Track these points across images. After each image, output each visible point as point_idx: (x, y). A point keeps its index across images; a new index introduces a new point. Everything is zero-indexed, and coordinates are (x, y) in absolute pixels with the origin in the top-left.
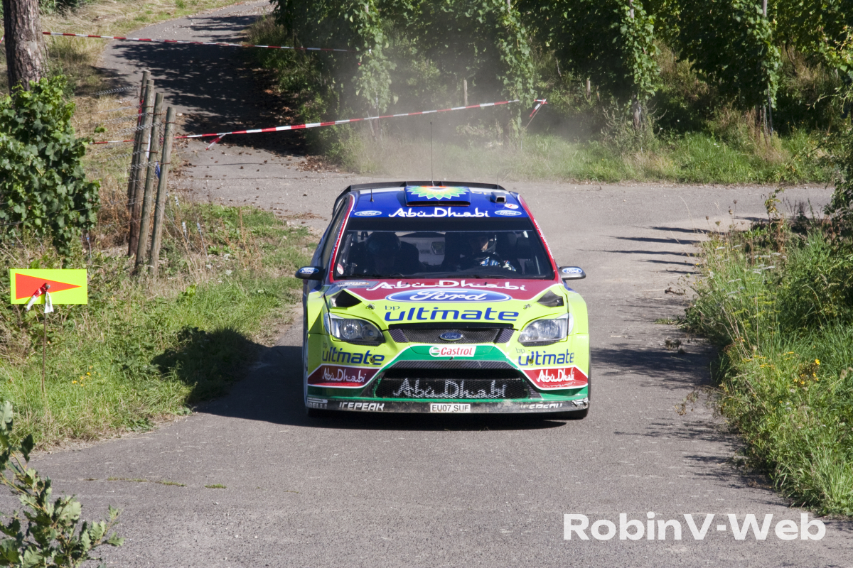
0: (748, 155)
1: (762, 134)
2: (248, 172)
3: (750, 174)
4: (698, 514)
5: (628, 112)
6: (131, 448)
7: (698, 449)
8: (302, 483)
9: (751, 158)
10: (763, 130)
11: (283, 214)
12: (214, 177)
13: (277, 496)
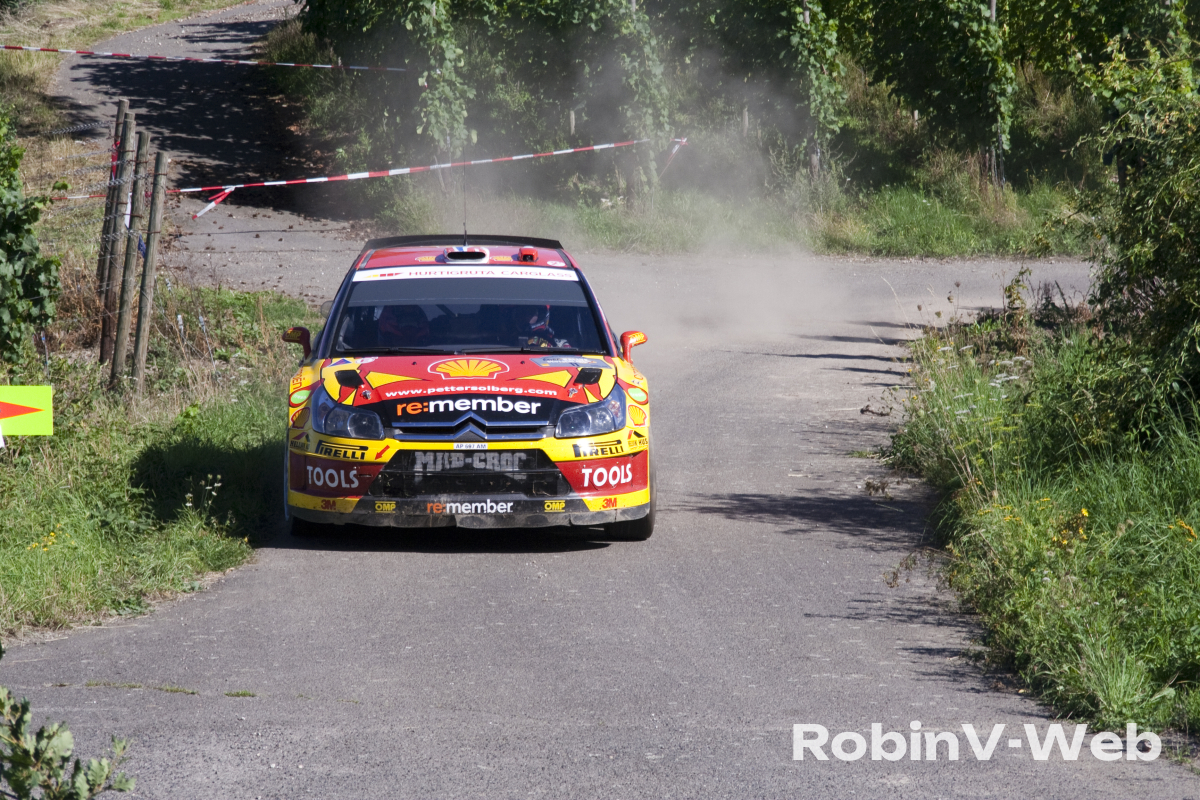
0: (970, 216)
1: (990, 187)
2: (267, 242)
3: (973, 243)
5: (802, 156)
6: (117, 640)
7: (918, 636)
8: (362, 688)
9: (974, 220)
10: (991, 182)
11: (319, 302)
12: (217, 250)
13: (327, 707)
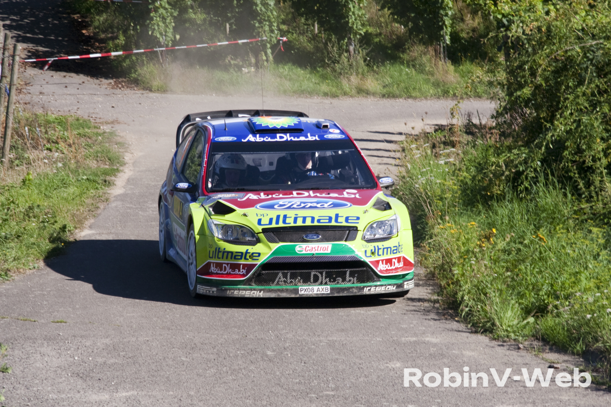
0: (430, 77)
1: (440, 63)
2: (71, 90)
3: (431, 91)
4: (407, 339)
5: (345, 47)
8: (122, 319)
9: (432, 79)
10: (441, 61)
11: (98, 121)
12: (46, 94)
13: (104, 328)
